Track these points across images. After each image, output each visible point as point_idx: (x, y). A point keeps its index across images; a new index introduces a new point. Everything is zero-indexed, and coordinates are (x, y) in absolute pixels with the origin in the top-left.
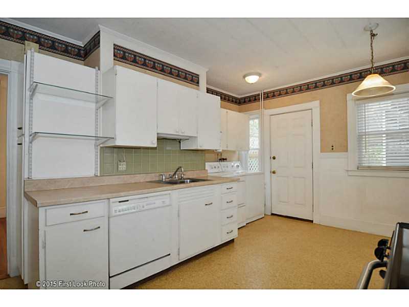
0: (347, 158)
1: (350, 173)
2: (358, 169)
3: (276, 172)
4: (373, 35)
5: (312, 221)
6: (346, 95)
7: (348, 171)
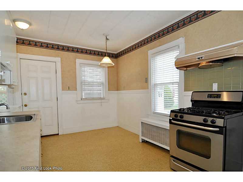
0: (77, 94)
1: (78, 102)
2: (81, 100)
3: (28, 105)
4: (107, 39)
5: (58, 134)
6: (75, 60)
7: (77, 101)
